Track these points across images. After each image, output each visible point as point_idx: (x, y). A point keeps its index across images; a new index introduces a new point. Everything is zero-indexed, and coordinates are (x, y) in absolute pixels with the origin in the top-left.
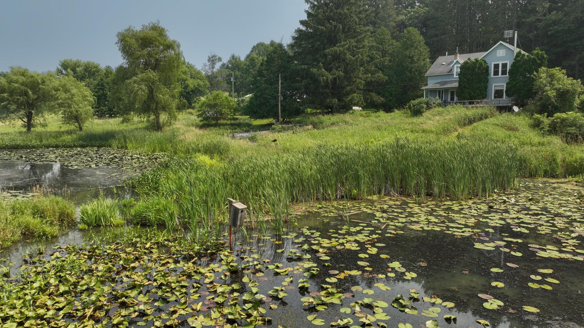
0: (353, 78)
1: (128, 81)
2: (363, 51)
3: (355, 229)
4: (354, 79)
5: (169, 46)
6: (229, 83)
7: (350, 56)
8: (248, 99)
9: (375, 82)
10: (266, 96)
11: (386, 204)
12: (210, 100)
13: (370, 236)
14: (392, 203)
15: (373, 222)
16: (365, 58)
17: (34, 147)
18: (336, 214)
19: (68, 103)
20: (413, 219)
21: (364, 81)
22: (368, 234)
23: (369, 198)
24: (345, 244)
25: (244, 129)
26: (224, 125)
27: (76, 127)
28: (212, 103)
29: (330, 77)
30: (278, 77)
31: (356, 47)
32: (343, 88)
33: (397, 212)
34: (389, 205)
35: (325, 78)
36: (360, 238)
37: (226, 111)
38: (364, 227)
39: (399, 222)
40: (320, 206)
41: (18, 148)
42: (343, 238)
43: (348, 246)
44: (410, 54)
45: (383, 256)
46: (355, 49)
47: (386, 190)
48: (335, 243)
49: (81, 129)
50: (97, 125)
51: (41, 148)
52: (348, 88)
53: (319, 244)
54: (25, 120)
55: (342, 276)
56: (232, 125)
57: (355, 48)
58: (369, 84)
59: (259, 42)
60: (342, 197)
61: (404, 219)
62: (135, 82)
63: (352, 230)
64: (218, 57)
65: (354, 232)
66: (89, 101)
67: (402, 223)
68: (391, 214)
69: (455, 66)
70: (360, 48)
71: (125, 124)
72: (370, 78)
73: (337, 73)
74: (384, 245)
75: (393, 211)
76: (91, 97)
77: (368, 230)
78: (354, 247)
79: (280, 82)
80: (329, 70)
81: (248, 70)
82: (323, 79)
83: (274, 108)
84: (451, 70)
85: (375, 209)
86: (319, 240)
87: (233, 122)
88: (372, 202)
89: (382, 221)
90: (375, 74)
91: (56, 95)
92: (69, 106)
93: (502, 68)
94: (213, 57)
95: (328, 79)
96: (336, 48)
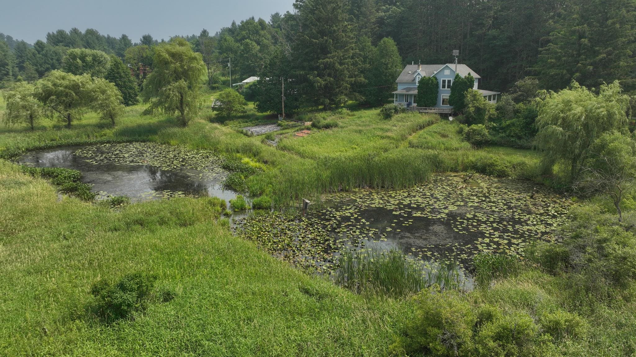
0: (341, 81)
2: (348, 61)
4: (342, 83)
7: (339, 66)
9: (358, 83)
10: (271, 95)
16: (350, 67)
20: (373, 202)
21: (349, 83)
23: (354, 190)
25: (254, 122)
26: (236, 117)
27: (110, 121)
29: (323, 83)
31: (343, 56)
32: (334, 90)
36: (351, 211)
44: (385, 62)
45: (359, 218)
47: (362, 186)
52: (337, 90)
53: (336, 214)
55: (346, 224)
56: (242, 117)
57: (342, 58)
58: (352, 85)
60: (341, 190)
69: (418, 76)
70: (346, 59)
72: (354, 81)
73: (328, 79)
78: (349, 215)
80: (322, 77)
82: (318, 85)
83: (278, 105)
84: (414, 79)
90: (358, 77)
93: (448, 83)
95: (321, 85)
96: (327, 60)
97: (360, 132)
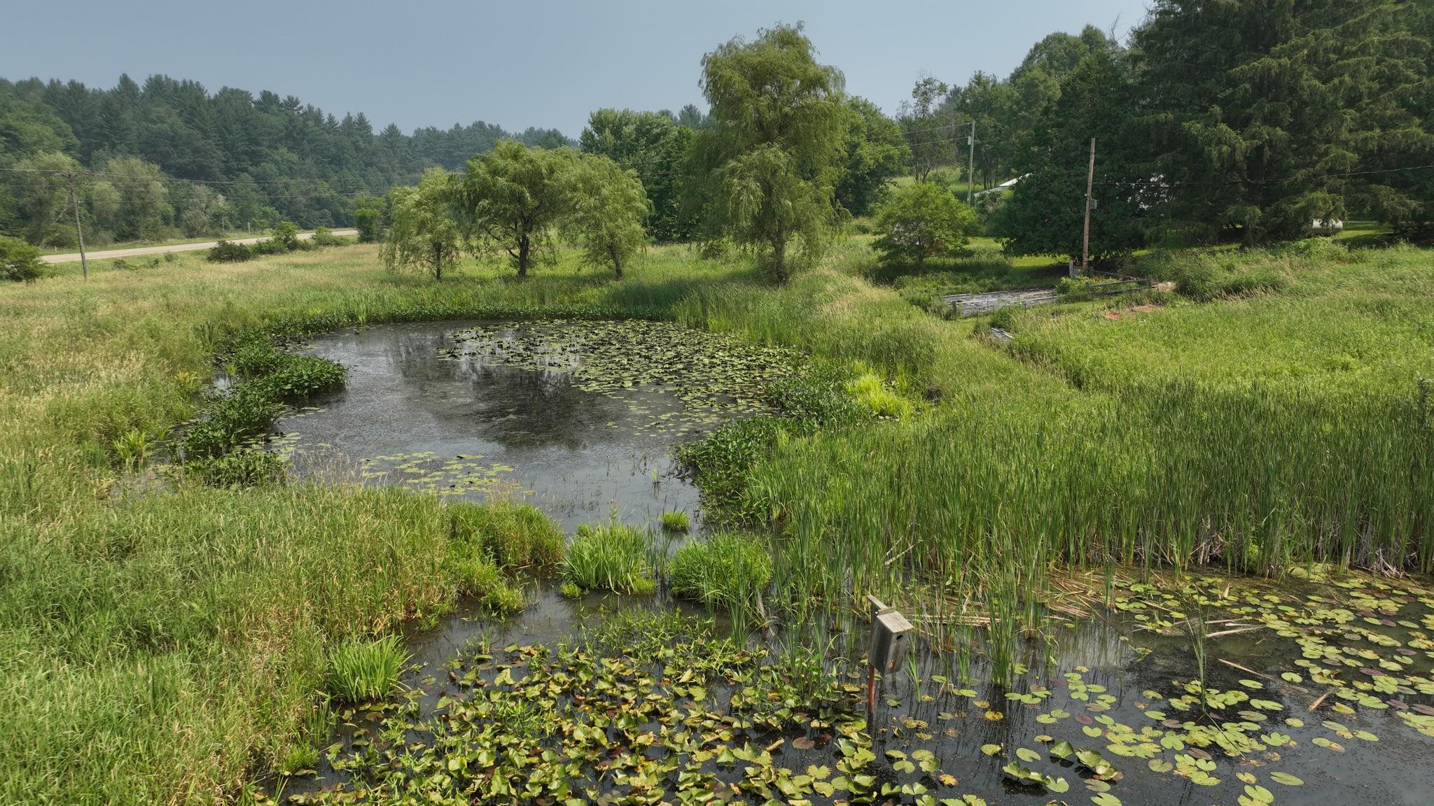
0: (1319, 142)
1: (717, 171)
2: (1359, 63)
3: (1222, 697)
4: (1323, 147)
5: (816, 82)
6: (964, 148)
7: (1316, 82)
8: (1008, 194)
9: (1393, 149)
10: (1051, 197)
11: (1348, 608)
12: (905, 207)
13: (1264, 737)
14: (1369, 602)
15: (1287, 676)
16: (1365, 85)
17: (527, 317)
18: (1180, 627)
19: (594, 217)
20: (1426, 687)
21: (1356, 149)
22: (1256, 727)
23: (1299, 571)
24: (1177, 757)
25: (987, 281)
26: (937, 268)
27: (610, 267)
28: (911, 214)
29: (1243, 144)
30: (1088, 143)
31: (1337, 50)
32: (1285, 173)
33: (1375, 646)
34: (1355, 612)
35: (1225, 148)
36: (1230, 737)
37: (943, 236)
38: (1253, 694)
39: (1372, 693)
40: (1140, 588)
41: (499, 318)
42: (1179, 731)
43: (1185, 765)
46: (1333, 56)
47: (1358, 551)
48: (1147, 749)
49: (619, 274)
50: (653, 262)
51: (541, 318)
52: (1301, 174)
54: (516, 251)
56: (957, 269)
57: (1334, 52)
58: (1368, 157)
59: (1051, 33)
60: (1215, 560)
61: (1394, 681)
62: (733, 172)
63: (1212, 704)
64: (937, 84)
65: (1217, 711)
66: (639, 211)
67: (1384, 697)
68: (1353, 651)
70: (1350, 55)
71: (710, 261)
72: (1375, 143)
73: (1265, 131)
74: (1298, 782)
75: (1366, 643)
76: (642, 202)
77: (1263, 711)
78: (1203, 773)
79: (1092, 161)
80: (1239, 123)
81: (1015, 114)
82: (1220, 153)
83: (1072, 227)
85: (1306, 622)
86: (1103, 727)
87: (959, 261)
88: (1303, 589)
89: (1317, 679)
90: (1395, 126)
91: (571, 199)
92: (597, 226)
94: (926, 83)
95: (1234, 150)
96: (1267, 60)
97: (1381, 309)
